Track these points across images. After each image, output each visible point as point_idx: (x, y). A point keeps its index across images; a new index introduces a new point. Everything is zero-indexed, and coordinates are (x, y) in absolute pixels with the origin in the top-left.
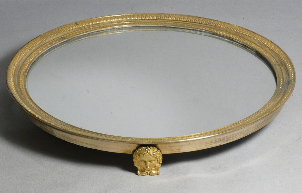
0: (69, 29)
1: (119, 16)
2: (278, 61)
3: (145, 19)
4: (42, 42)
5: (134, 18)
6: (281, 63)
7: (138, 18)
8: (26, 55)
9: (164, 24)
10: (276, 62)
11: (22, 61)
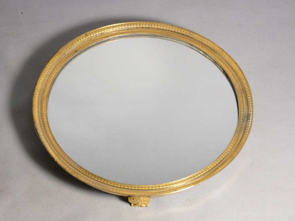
0: (80, 41)
1: (119, 25)
2: (240, 86)
3: (139, 27)
4: (60, 58)
5: (131, 26)
6: (243, 89)
7: (134, 26)
8: (47, 75)
9: (154, 33)
10: (239, 87)
11: (44, 83)
